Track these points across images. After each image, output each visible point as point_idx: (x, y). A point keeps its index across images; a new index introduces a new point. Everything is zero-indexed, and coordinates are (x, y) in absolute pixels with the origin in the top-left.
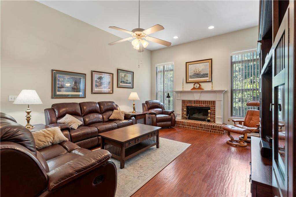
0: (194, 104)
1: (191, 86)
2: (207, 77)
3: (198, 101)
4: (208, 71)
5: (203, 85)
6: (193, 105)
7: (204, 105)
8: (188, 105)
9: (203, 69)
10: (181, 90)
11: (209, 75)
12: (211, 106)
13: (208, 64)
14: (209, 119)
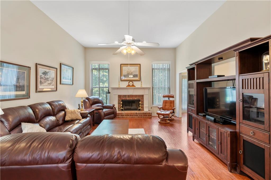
0: (129, 97)
1: (127, 83)
2: (137, 77)
3: (131, 95)
4: (137, 73)
5: (135, 83)
6: (128, 99)
7: (136, 98)
8: (123, 98)
9: (134, 71)
10: (117, 86)
11: (139, 76)
12: (141, 99)
13: (137, 68)
14: (140, 108)
